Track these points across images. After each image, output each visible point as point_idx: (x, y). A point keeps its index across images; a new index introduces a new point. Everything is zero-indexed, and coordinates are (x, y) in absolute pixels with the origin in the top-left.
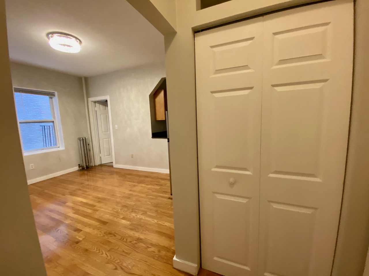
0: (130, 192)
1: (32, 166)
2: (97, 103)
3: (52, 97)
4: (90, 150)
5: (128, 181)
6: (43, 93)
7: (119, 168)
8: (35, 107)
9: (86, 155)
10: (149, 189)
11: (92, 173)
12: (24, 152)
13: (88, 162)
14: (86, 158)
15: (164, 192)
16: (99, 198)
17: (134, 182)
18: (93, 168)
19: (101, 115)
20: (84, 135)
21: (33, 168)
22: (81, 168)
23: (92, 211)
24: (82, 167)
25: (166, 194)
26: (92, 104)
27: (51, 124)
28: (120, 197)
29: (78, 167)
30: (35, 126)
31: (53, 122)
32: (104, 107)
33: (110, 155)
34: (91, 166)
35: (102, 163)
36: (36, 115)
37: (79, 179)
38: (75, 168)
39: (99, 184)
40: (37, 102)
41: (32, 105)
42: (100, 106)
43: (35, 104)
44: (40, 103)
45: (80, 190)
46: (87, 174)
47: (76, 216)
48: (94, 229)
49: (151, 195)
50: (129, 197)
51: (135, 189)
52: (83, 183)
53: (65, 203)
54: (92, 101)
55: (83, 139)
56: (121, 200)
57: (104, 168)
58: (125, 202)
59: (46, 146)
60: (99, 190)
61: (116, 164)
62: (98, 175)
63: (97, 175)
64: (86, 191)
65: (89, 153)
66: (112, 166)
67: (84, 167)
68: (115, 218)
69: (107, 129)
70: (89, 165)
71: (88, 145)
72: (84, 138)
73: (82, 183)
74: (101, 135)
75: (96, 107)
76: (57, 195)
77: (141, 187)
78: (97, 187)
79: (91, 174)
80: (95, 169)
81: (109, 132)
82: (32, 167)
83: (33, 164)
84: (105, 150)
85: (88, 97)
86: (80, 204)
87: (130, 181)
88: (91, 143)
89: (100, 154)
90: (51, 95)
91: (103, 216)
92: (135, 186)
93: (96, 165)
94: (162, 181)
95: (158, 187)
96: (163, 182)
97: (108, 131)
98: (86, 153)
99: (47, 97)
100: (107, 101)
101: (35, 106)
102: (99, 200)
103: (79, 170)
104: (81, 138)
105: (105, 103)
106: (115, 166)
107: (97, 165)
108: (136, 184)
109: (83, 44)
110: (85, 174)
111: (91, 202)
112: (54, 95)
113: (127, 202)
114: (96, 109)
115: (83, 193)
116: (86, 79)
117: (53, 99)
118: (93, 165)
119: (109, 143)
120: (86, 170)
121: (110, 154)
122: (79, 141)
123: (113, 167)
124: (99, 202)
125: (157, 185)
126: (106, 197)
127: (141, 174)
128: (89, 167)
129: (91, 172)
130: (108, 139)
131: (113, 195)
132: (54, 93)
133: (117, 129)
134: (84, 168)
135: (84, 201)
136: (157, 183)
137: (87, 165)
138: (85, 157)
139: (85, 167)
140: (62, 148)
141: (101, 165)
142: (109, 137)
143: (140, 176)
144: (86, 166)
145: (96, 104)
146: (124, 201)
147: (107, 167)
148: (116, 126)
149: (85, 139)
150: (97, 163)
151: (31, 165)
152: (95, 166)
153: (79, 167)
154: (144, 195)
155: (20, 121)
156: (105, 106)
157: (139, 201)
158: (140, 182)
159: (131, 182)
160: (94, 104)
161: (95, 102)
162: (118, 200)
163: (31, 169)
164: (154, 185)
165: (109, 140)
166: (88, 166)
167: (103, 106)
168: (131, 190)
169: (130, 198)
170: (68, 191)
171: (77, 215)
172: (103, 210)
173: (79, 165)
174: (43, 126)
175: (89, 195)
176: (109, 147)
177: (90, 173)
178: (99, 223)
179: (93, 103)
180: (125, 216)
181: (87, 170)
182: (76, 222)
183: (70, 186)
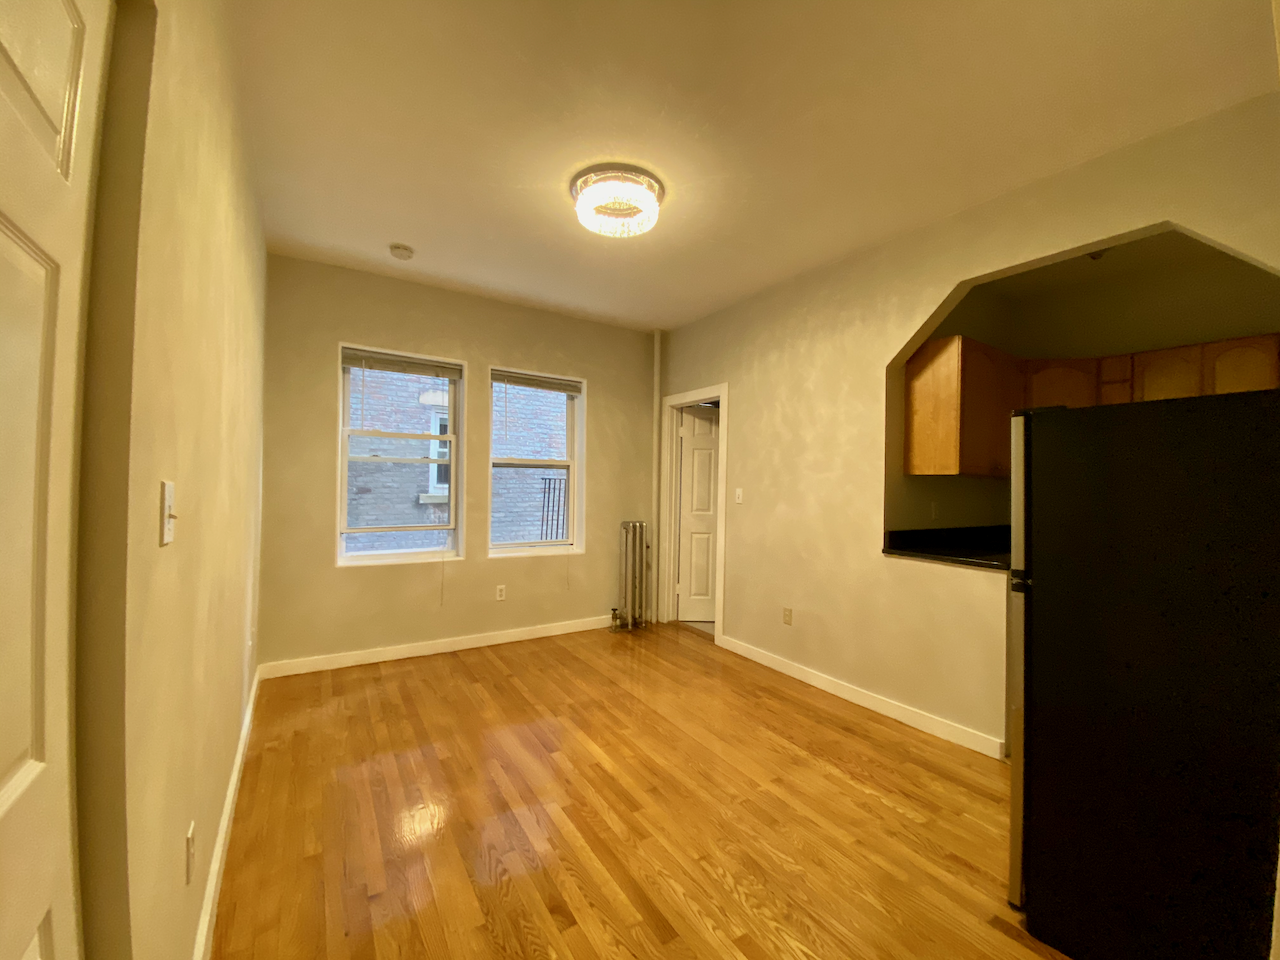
0: (776, 791)
1: (501, 590)
2: (689, 414)
3: (574, 394)
4: (649, 566)
5: (768, 727)
6: (555, 384)
7: (733, 654)
8: (540, 431)
9: (637, 581)
10: (863, 806)
11: (647, 649)
12: (490, 547)
13: (641, 607)
14: (637, 590)
15: (954, 858)
16: (654, 770)
17: (790, 738)
18: (652, 632)
19: (696, 452)
20: (640, 515)
21: (503, 598)
22: (618, 621)
23: (624, 827)
24: (621, 617)
25: (972, 884)
26: (672, 412)
27: (564, 475)
28: (734, 797)
29: (611, 616)
30: (535, 479)
31: (567, 468)
32: (706, 424)
33: (707, 594)
34: (646, 622)
35: (680, 619)
36: (539, 449)
37: (606, 662)
38: (604, 617)
39: (664, 703)
40: (546, 418)
41: (534, 424)
42: (694, 422)
43: (542, 422)
44: (552, 420)
45: (602, 708)
46: (632, 649)
47: (569, 828)
48: (618, 943)
49: (878, 852)
50: (771, 816)
51: (797, 777)
52: (614, 683)
53: (552, 751)
54: (673, 407)
55: (634, 527)
56: (740, 819)
57: (685, 641)
58: (756, 839)
60: (660, 730)
61: (723, 634)
62: (665, 663)
64: (616, 721)
65: (647, 574)
66: (711, 639)
67: (625, 619)
68: (710, 923)
69: (708, 502)
70: (640, 616)
71: (648, 547)
72: (638, 524)
73: (612, 683)
74: (689, 520)
75: (682, 425)
76: (540, 708)
77: (828, 777)
78: (655, 712)
79: (643, 651)
80: (658, 634)
81: (711, 513)
82: (501, 596)
83: (503, 586)
84: (693, 572)
85: (664, 394)
86: (591, 774)
87: (774, 729)
88: (655, 543)
89: (678, 586)
90: (571, 389)
91: (659, 879)
92: (796, 761)
93: (660, 620)
94: (933, 779)
95: (918, 816)
96: (938, 787)
97: (708, 510)
98: (637, 575)
99: (563, 396)
100: (716, 404)
101: (541, 428)
102: (656, 781)
103: (611, 627)
104: (629, 523)
105: (710, 412)
106: (722, 640)
107: (665, 621)
108: (803, 754)
109: (668, 198)
110: (626, 647)
111: (627, 781)
112: (579, 391)
113: (763, 842)
114: (683, 432)
115: (608, 727)
116: (665, 336)
117: (576, 400)
118: (654, 621)
119: (709, 549)
120: (629, 632)
121: (707, 590)
122: (624, 531)
123: (713, 640)
124: (654, 791)
125: (907, 796)
126: (679, 775)
127: (822, 705)
128: (641, 623)
129: (643, 642)
130: (706, 536)
131: (709, 779)
132: (580, 382)
133: (739, 501)
134: (627, 625)
135: (608, 764)
136: (910, 788)
137: (637, 616)
138: (634, 577)
139: (630, 620)
140: (578, 549)
141: (677, 626)
142: (712, 529)
144: (634, 618)
145: (685, 415)
146: (752, 833)
147: (694, 636)
148: (739, 491)
149: (641, 526)
150: (666, 616)
151: (499, 587)
152: (658, 622)
153: (615, 617)
154: (846, 839)
155: (495, 462)
156: (710, 421)
157: (820, 864)
158: (818, 750)
159: (781, 734)
160: (680, 414)
161: (681, 409)
162: (727, 813)
163: (499, 599)
164: (891, 792)
165: (708, 539)
166: (638, 620)
167: (701, 422)
168: (778, 781)
169: (775, 821)
170: (569, 701)
171: (575, 826)
172: (663, 841)
173: (614, 610)
174: (548, 481)
175: (626, 743)
176: (708, 564)
177: (640, 646)
178: (639, 917)
179: (675, 411)
180: (756, 936)
181: (635, 635)
182: (562, 860)
183: (579, 682)
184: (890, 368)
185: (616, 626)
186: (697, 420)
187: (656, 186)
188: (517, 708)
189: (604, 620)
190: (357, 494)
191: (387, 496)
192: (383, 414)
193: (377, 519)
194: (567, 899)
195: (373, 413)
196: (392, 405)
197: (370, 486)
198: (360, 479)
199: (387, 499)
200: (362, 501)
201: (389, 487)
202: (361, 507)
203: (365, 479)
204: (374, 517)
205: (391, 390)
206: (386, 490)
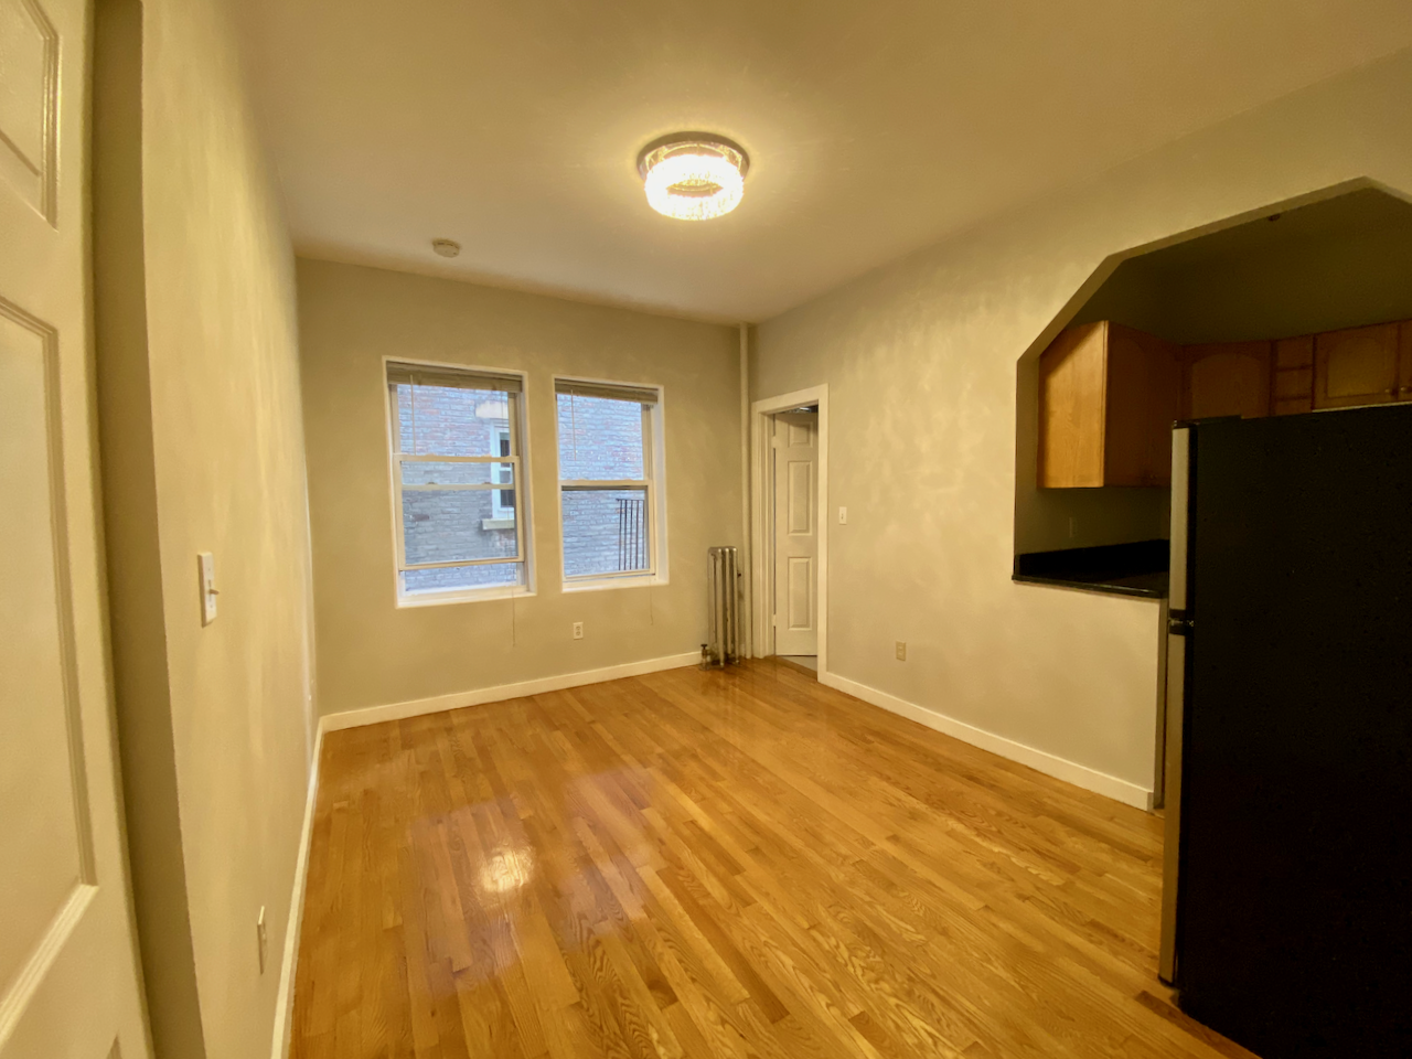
0: (892, 849)
1: (578, 628)
2: (782, 420)
3: (650, 403)
4: (741, 595)
6: (627, 392)
7: (839, 692)
8: (612, 443)
9: (729, 613)
10: (992, 866)
11: (741, 689)
12: (564, 579)
13: (733, 641)
14: (729, 623)
15: (1094, 925)
16: (754, 827)
17: (906, 789)
18: (746, 668)
19: (791, 464)
20: (729, 539)
21: (581, 637)
22: (709, 657)
23: (725, 893)
24: (712, 654)
26: (763, 422)
27: (641, 495)
28: (845, 858)
29: (700, 652)
30: (608, 498)
31: (645, 488)
32: (803, 432)
33: (807, 625)
34: (740, 657)
35: (778, 654)
36: (612, 465)
37: (696, 704)
38: (692, 653)
39: (763, 750)
40: (618, 428)
41: (605, 436)
42: (789, 430)
43: (614, 433)
44: (625, 431)
45: (695, 756)
46: (725, 689)
47: (665, 893)
48: (723, 1022)
50: (888, 880)
51: (916, 834)
52: (707, 729)
53: (643, 807)
54: (764, 414)
55: (723, 553)
56: (853, 883)
57: (784, 678)
58: (869, 904)
59: (637, 567)
60: (761, 781)
61: (828, 670)
62: (764, 704)
63: (757, 701)
64: (714, 774)
65: (739, 605)
66: (813, 675)
67: (717, 655)
68: (823, 1000)
69: (807, 522)
70: (733, 651)
71: (739, 575)
72: (727, 550)
73: (705, 728)
74: (784, 540)
75: (774, 434)
76: (627, 758)
77: (950, 833)
78: (753, 761)
79: (737, 690)
80: (753, 670)
81: (810, 534)
82: (578, 633)
83: (580, 623)
84: (791, 601)
85: (753, 398)
86: (686, 832)
87: (888, 779)
88: (747, 570)
89: (774, 617)
90: (646, 397)
91: (765, 950)
92: (914, 816)
93: (756, 655)
94: (1070, 835)
95: (1053, 878)
96: (1076, 844)
97: (807, 530)
98: (728, 606)
99: (637, 406)
100: (814, 409)
101: (613, 440)
102: (758, 841)
103: (701, 664)
104: (717, 548)
105: (807, 417)
106: (826, 677)
107: (761, 657)
108: (922, 807)
109: (754, 171)
110: (718, 686)
111: (725, 840)
112: (655, 399)
113: (880, 908)
114: (776, 442)
115: (703, 780)
116: (752, 330)
117: (652, 411)
118: (748, 657)
119: (808, 574)
120: (721, 669)
121: (807, 620)
122: (712, 558)
123: (816, 677)
124: (755, 851)
125: (1041, 854)
127: (943, 751)
128: (734, 659)
129: (737, 681)
130: (806, 560)
131: (817, 837)
132: (656, 390)
133: (843, 521)
134: (719, 662)
136: (1044, 845)
137: (729, 652)
138: (725, 620)
139: (722, 657)
140: (661, 579)
141: (775, 661)
142: (812, 552)
143: (939, 765)
144: (726, 654)
145: (777, 422)
146: (868, 899)
147: (794, 673)
148: (843, 510)
149: (731, 552)
150: (762, 650)
151: (575, 624)
152: (753, 657)
153: (705, 654)
154: (972, 904)
155: (565, 485)
156: (808, 428)
157: (944, 933)
158: (940, 802)
159: (897, 784)
160: (772, 422)
161: (773, 416)
162: (838, 876)
163: (576, 637)
164: (1022, 850)
165: (808, 563)
166: (731, 656)
167: (797, 429)
168: (894, 839)
169: (893, 885)
170: (659, 749)
171: (672, 891)
172: (768, 907)
173: (704, 646)
174: (623, 502)
175: (723, 797)
176: (808, 593)
177: (734, 685)
178: (746, 994)
179: (766, 418)
180: (875, 1014)
181: (728, 673)
182: (659, 929)
183: (669, 728)
184: (1022, 363)
185: (707, 664)
186: (792, 428)
187: (739, 157)
188: (602, 758)
189: (693, 657)
190: (413, 521)
191: (447, 523)
192: (437, 432)
193: (437, 549)
194: (666, 974)
195: (425, 430)
196: (446, 420)
197: (428, 512)
198: (415, 505)
199: (447, 526)
200: (420, 530)
201: (449, 513)
202: (420, 537)
203: (422, 505)
204: (434, 547)
205: (444, 403)
206: (447, 516)
